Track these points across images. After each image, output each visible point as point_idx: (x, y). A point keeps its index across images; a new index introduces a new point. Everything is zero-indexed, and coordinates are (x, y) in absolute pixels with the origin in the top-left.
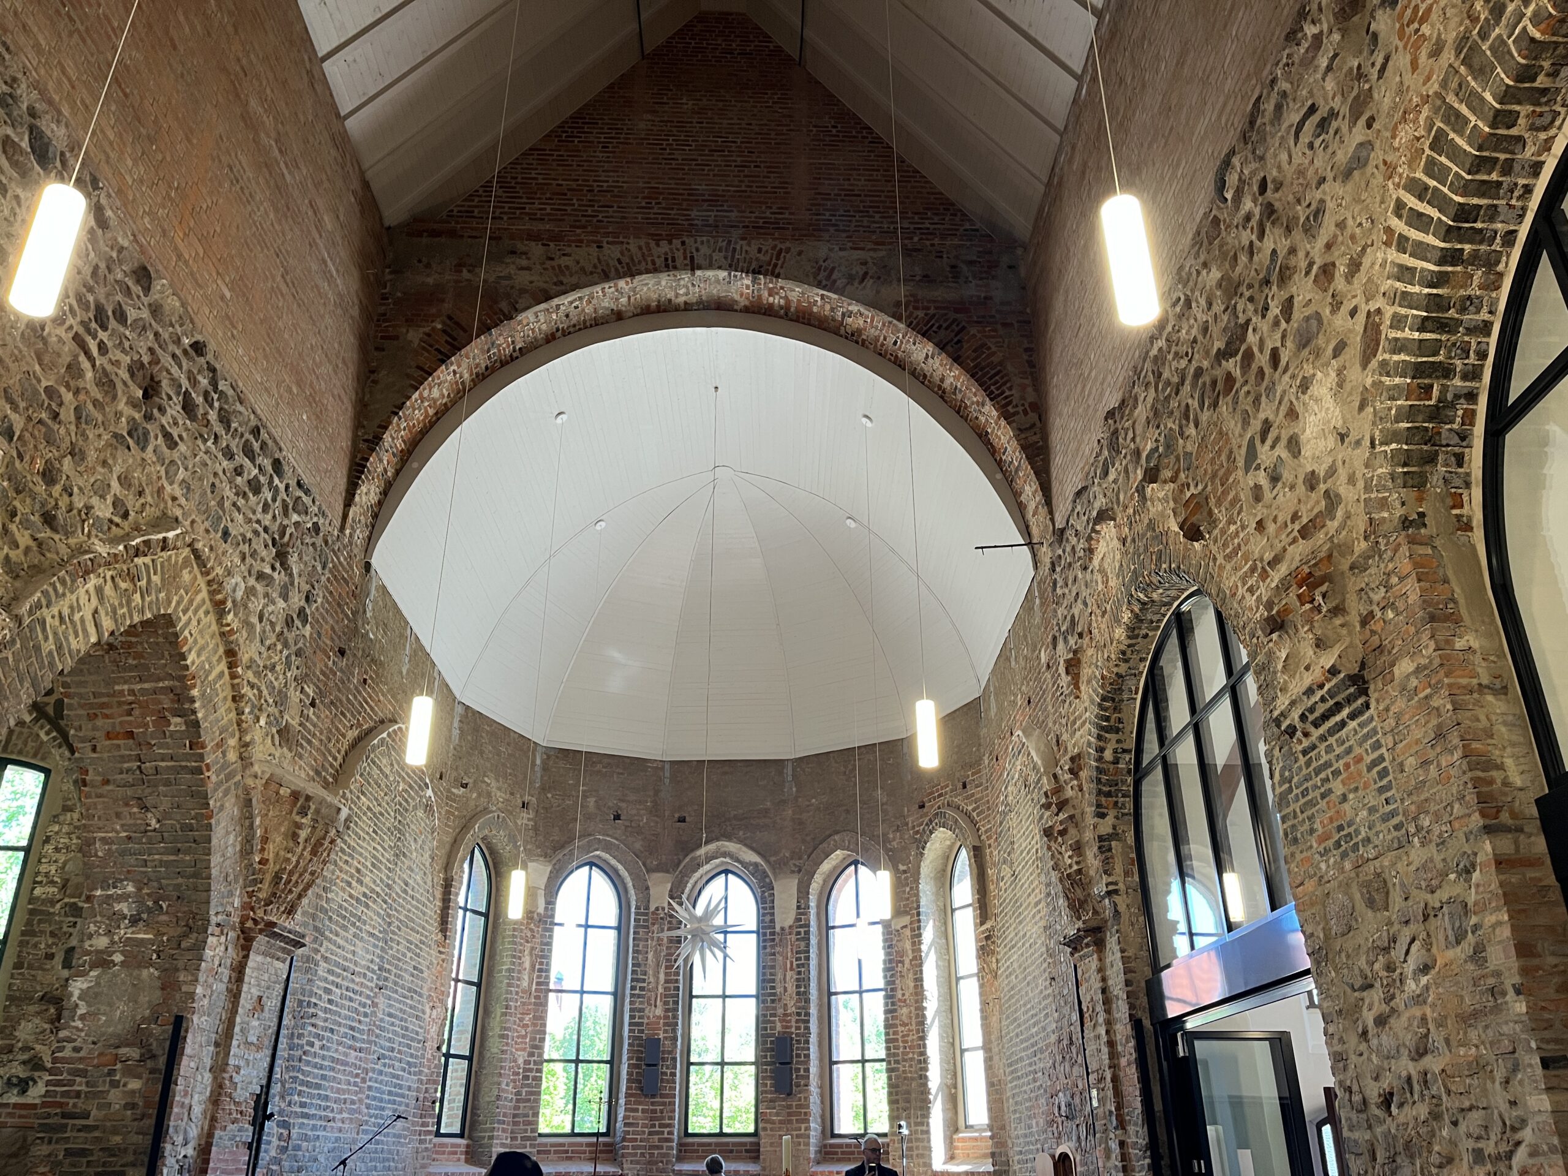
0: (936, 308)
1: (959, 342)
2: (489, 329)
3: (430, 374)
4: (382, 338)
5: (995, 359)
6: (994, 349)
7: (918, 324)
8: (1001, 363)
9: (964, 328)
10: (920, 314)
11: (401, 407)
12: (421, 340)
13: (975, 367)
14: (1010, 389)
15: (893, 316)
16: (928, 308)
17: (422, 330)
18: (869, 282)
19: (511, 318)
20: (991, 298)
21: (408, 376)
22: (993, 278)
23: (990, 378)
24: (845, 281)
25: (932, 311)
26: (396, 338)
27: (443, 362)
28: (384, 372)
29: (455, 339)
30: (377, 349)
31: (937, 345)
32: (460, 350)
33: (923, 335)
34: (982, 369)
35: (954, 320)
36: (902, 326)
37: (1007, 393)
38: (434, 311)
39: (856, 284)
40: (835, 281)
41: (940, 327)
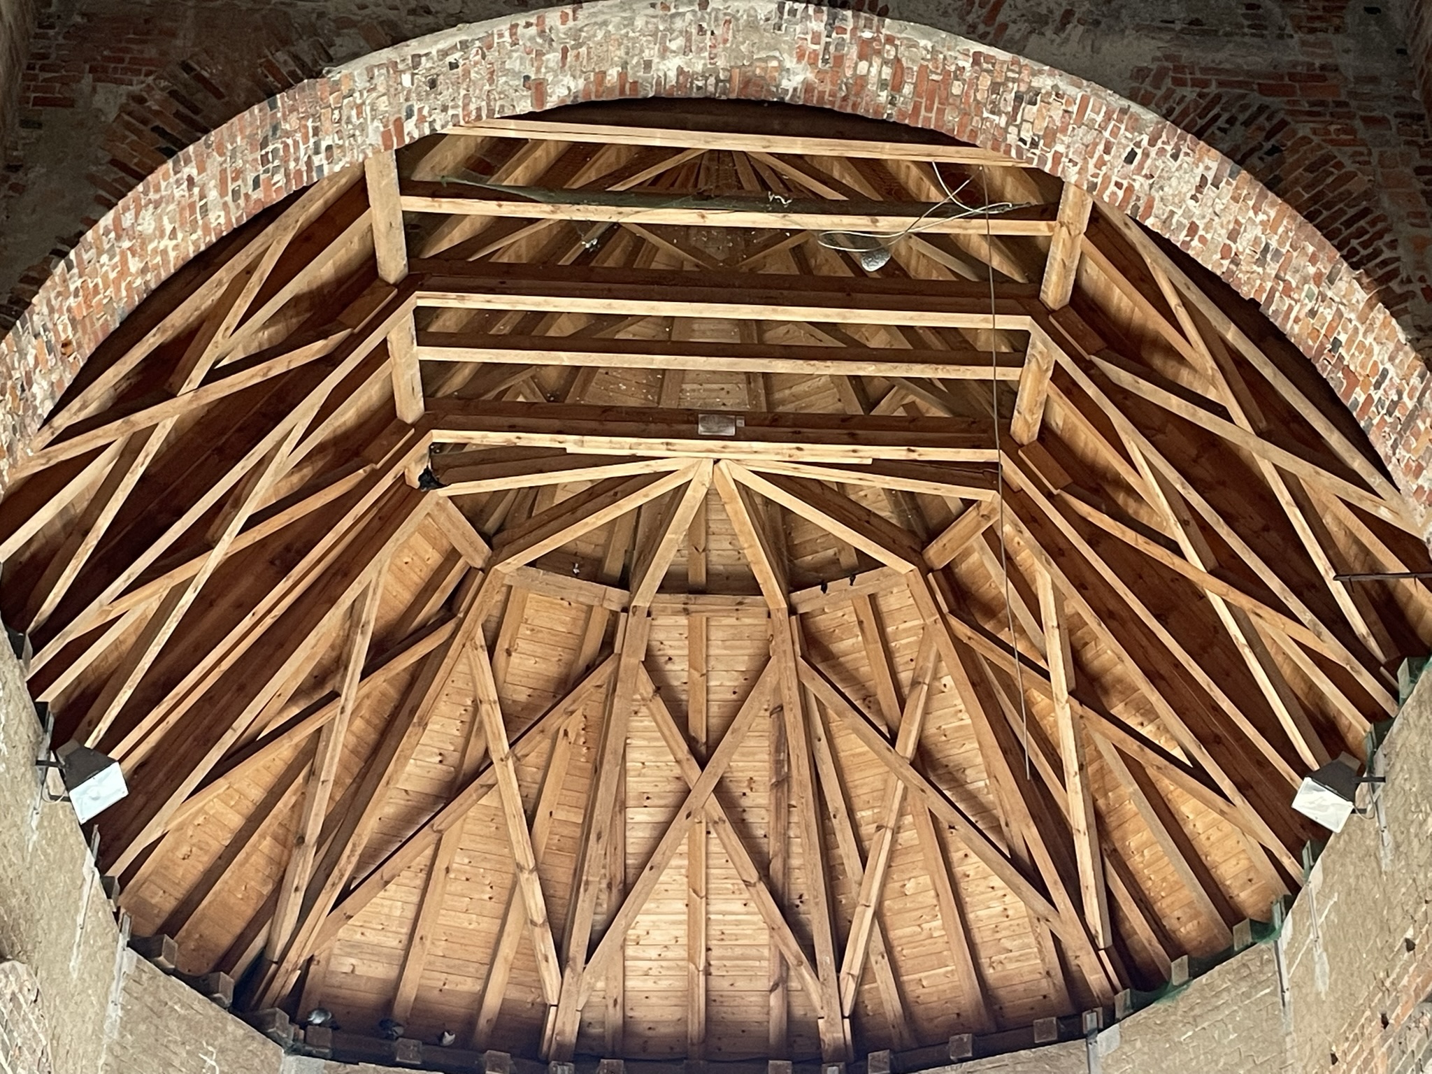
0: (1221, 84)
1: (1274, 150)
2: (270, 94)
3: (141, 178)
4: (37, 102)
5: (1357, 187)
6: (1350, 167)
7: (1184, 113)
8: (1366, 195)
9: (1283, 124)
10: (1190, 93)
11: (74, 241)
12: (123, 109)
13: (1315, 199)
14: (1393, 245)
15: (1132, 97)
16: (1206, 84)
17: (124, 89)
18: (1075, 31)
19: (319, 75)
20: (1336, 69)
21: (92, 179)
22: (1337, 30)
23: (1348, 224)
24: (1025, 27)
25: (1213, 89)
26: (69, 103)
27: (170, 154)
28: (40, 170)
29: (196, 111)
30: (25, 123)
31: (1229, 154)
32: (206, 131)
33: (1199, 135)
34: (1328, 206)
35: (1262, 109)
36: (1149, 116)
37: (1387, 254)
38: (151, 52)
39: (1049, 33)
40: (1004, 27)
41: (1231, 121)
